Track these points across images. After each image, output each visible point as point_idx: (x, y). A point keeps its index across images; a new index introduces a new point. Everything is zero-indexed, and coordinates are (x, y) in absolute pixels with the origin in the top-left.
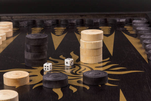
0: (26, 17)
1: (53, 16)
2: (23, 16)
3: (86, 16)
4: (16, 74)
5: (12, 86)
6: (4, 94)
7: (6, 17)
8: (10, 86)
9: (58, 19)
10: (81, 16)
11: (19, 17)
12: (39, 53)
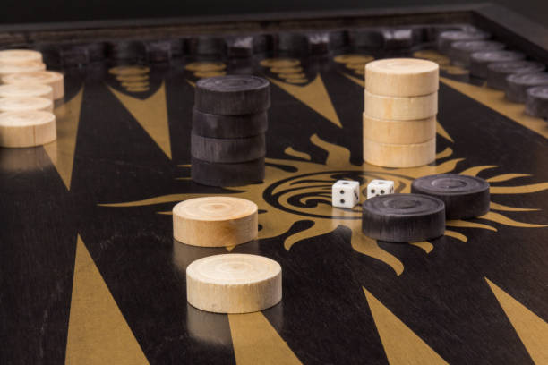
0: (79, 32)
1: (168, 26)
2: (66, 30)
3: (278, 23)
4: (216, 207)
5: (211, 245)
6: (235, 267)
7: (7, 35)
8: (204, 245)
9: (188, 37)
10: (264, 24)
11: (53, 34)
12: (247, 137)
